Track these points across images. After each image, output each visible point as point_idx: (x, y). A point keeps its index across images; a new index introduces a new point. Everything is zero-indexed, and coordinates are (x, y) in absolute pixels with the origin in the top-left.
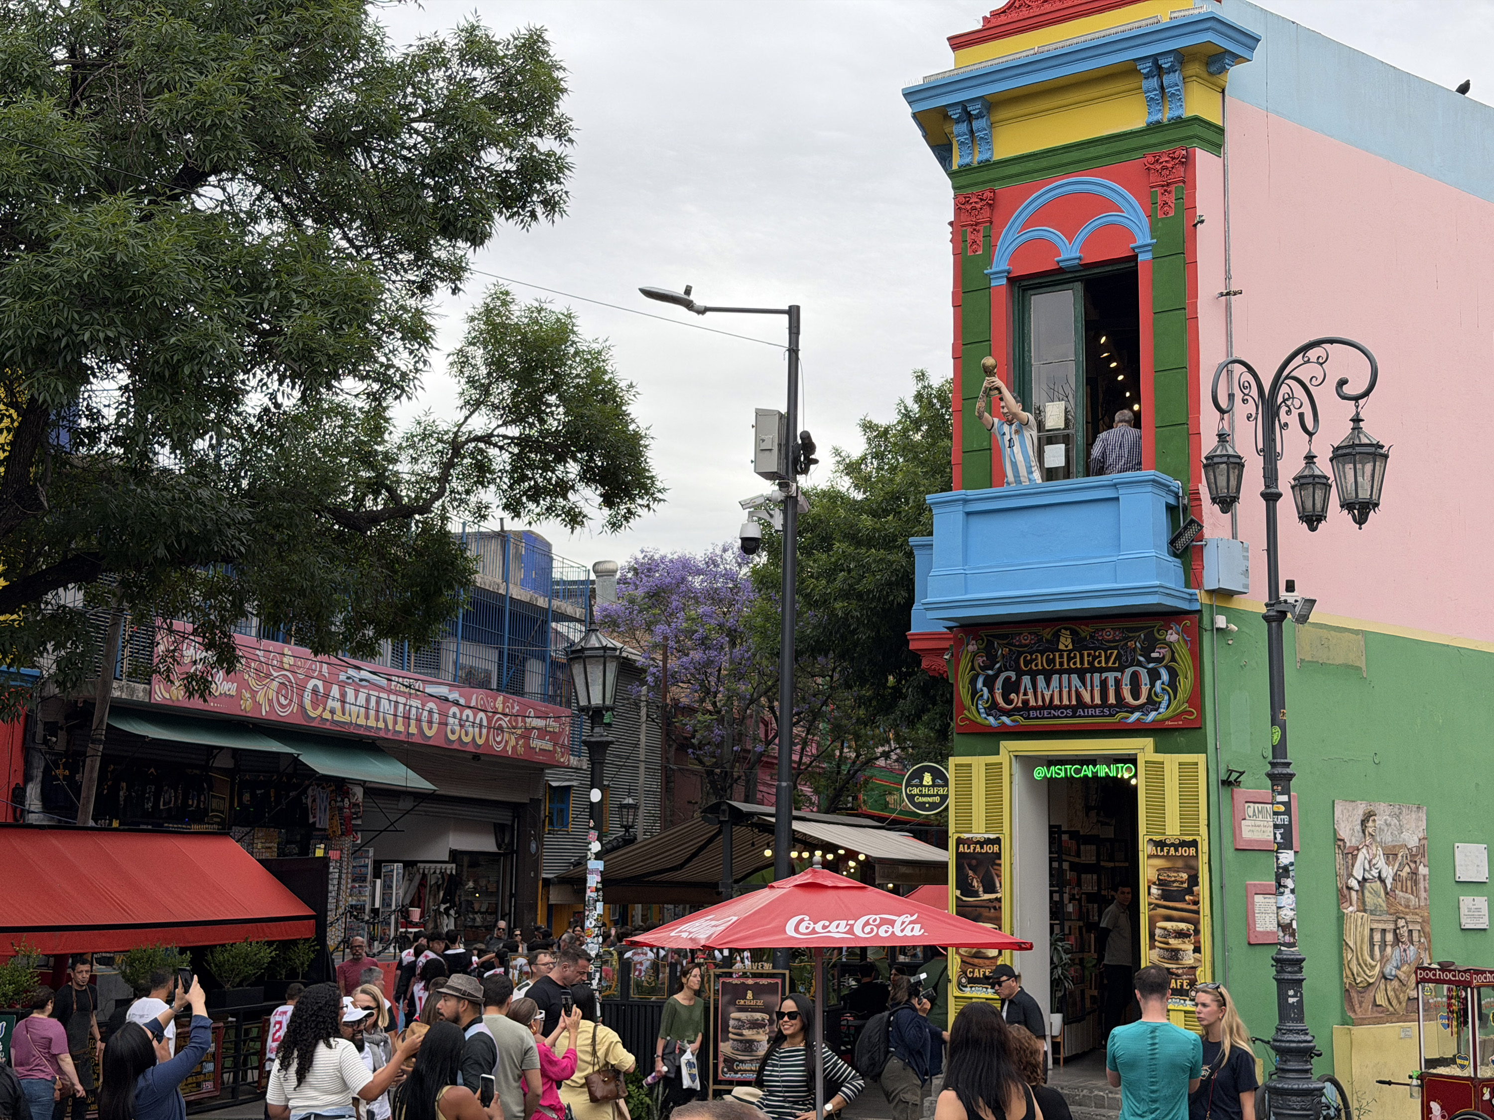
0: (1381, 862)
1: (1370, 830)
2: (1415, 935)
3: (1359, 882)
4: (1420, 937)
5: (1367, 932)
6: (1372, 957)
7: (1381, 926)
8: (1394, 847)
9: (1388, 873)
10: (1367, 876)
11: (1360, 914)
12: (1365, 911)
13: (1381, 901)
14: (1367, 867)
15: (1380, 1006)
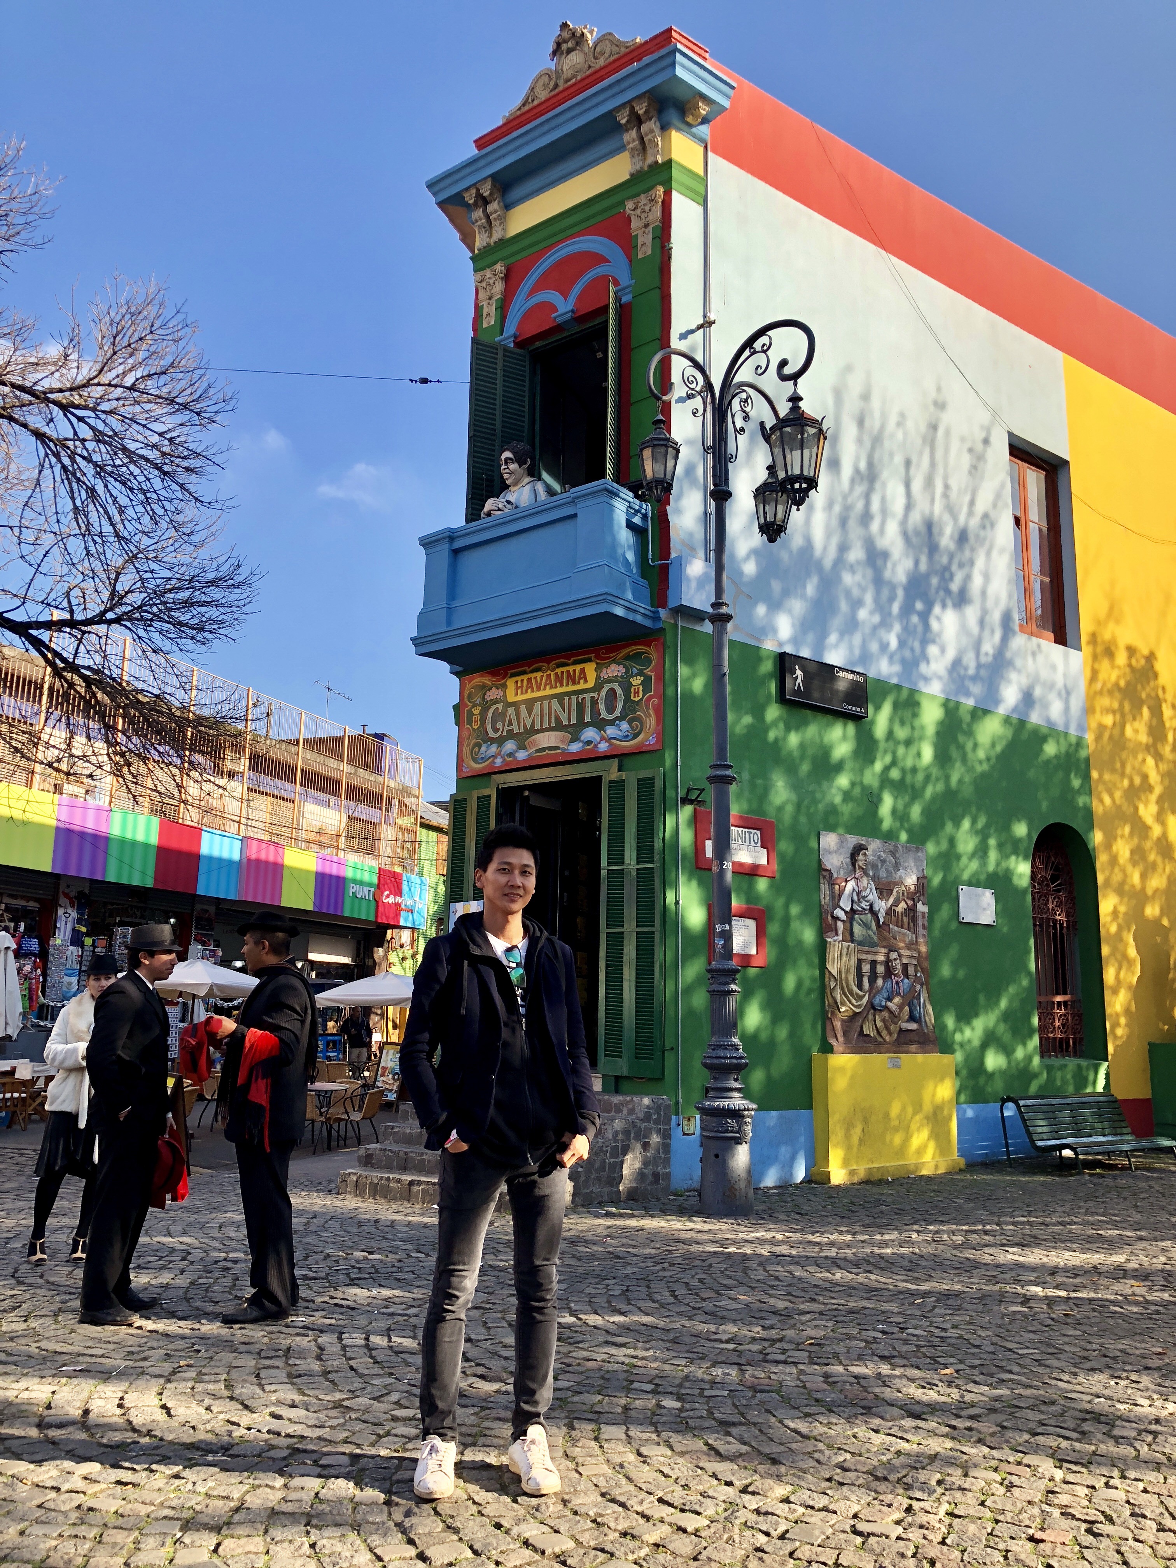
0: (873, 896)
1: (860, 863)
2: (911, 970)
3: (846, 912)
4: (916, 972)
5: (853, 962)
6: (860, 986)
7: (870, 957)
8: (890, 883)
9: (882, 906)
10: (855, 907)
11: (846, 944)
12: (852, 941)
13: (873, 933)
14: (855, 898)
15: (868, 1036)
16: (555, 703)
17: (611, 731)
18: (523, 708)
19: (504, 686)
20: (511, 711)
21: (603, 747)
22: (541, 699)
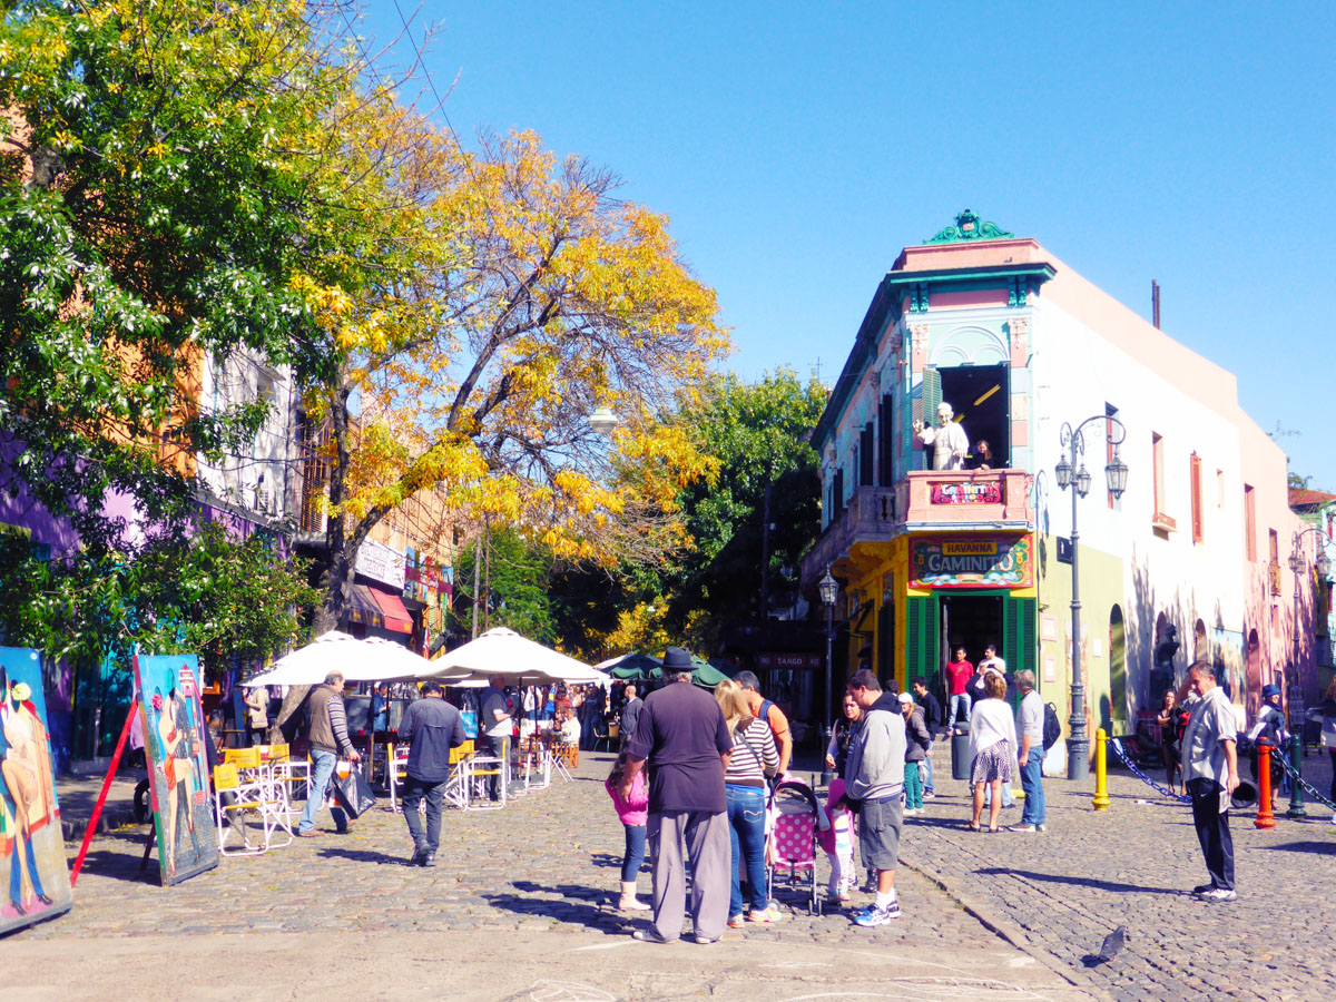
16: (974, 560)
17: (1006, 576)
18: (954, 560)
19: (941, 547)
20: (945, 560)
21: (1002, 583)
22: (966, 556)
